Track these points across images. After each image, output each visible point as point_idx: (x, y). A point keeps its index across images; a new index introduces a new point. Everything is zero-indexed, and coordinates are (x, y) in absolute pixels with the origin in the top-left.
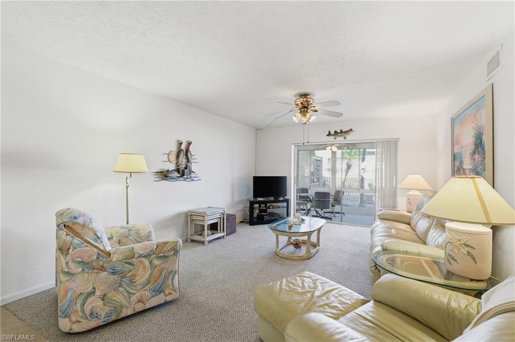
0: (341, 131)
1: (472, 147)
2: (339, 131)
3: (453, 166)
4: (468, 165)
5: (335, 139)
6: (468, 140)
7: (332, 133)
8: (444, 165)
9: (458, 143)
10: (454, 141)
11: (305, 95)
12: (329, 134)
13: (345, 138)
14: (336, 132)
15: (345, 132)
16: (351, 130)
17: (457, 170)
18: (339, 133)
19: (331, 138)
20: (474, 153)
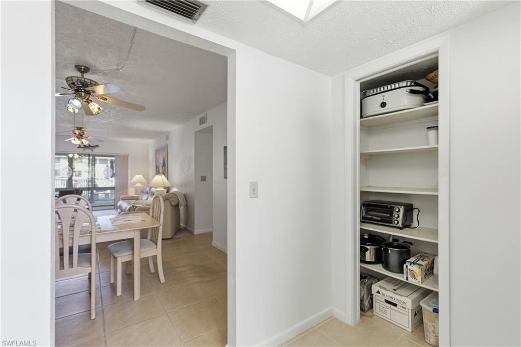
0: (90, 145)
1: (162, 164)
3: (156, 170)
4: (161, 171)
5: (84, 150)
6: (161, 161)
8: (152, 170)
9: (158, 161)
10: (157, 161)
11: (80, 129)
12: (80, 147)
16: (97, 146)
17: (158, 173)
18: (88, 147)
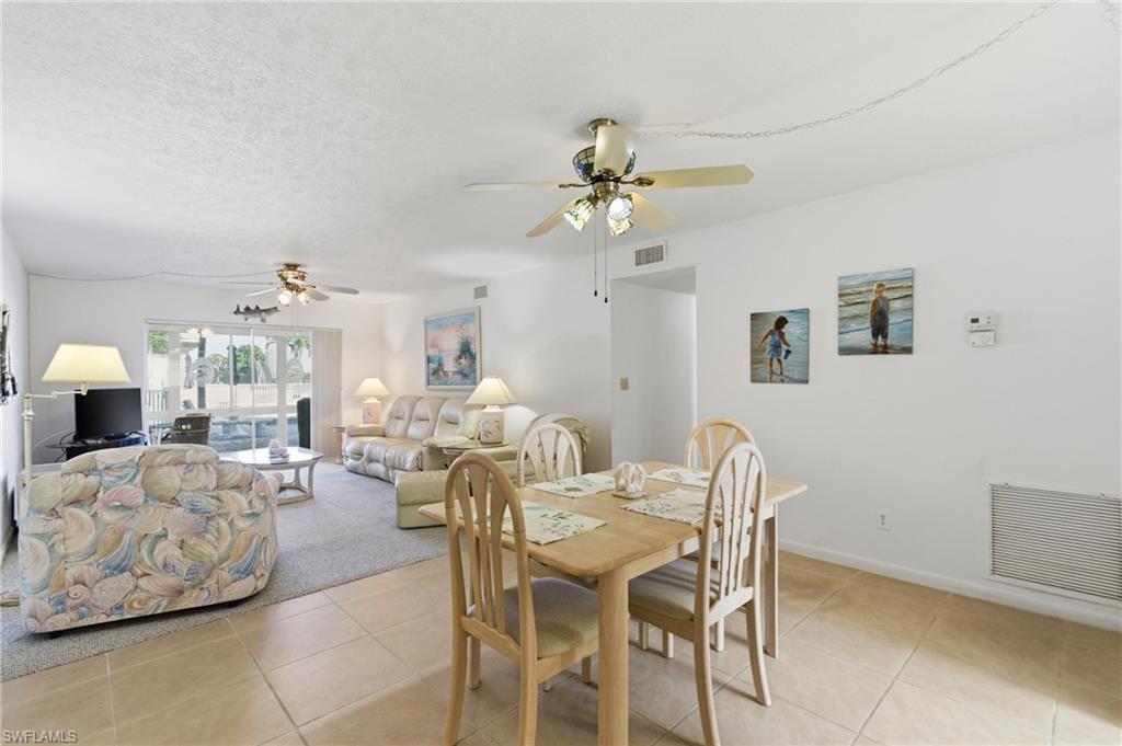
0: (257, 307)
2: (253, 308)
5: (247, 319)
7: (242, 310)
12: (237, 312)
13: (263, 320)
14: (248, 309)
15: (266, 311)
16: (275, 309)
18: (255, 311)
19: (240, 318)
20: (460, 357)
